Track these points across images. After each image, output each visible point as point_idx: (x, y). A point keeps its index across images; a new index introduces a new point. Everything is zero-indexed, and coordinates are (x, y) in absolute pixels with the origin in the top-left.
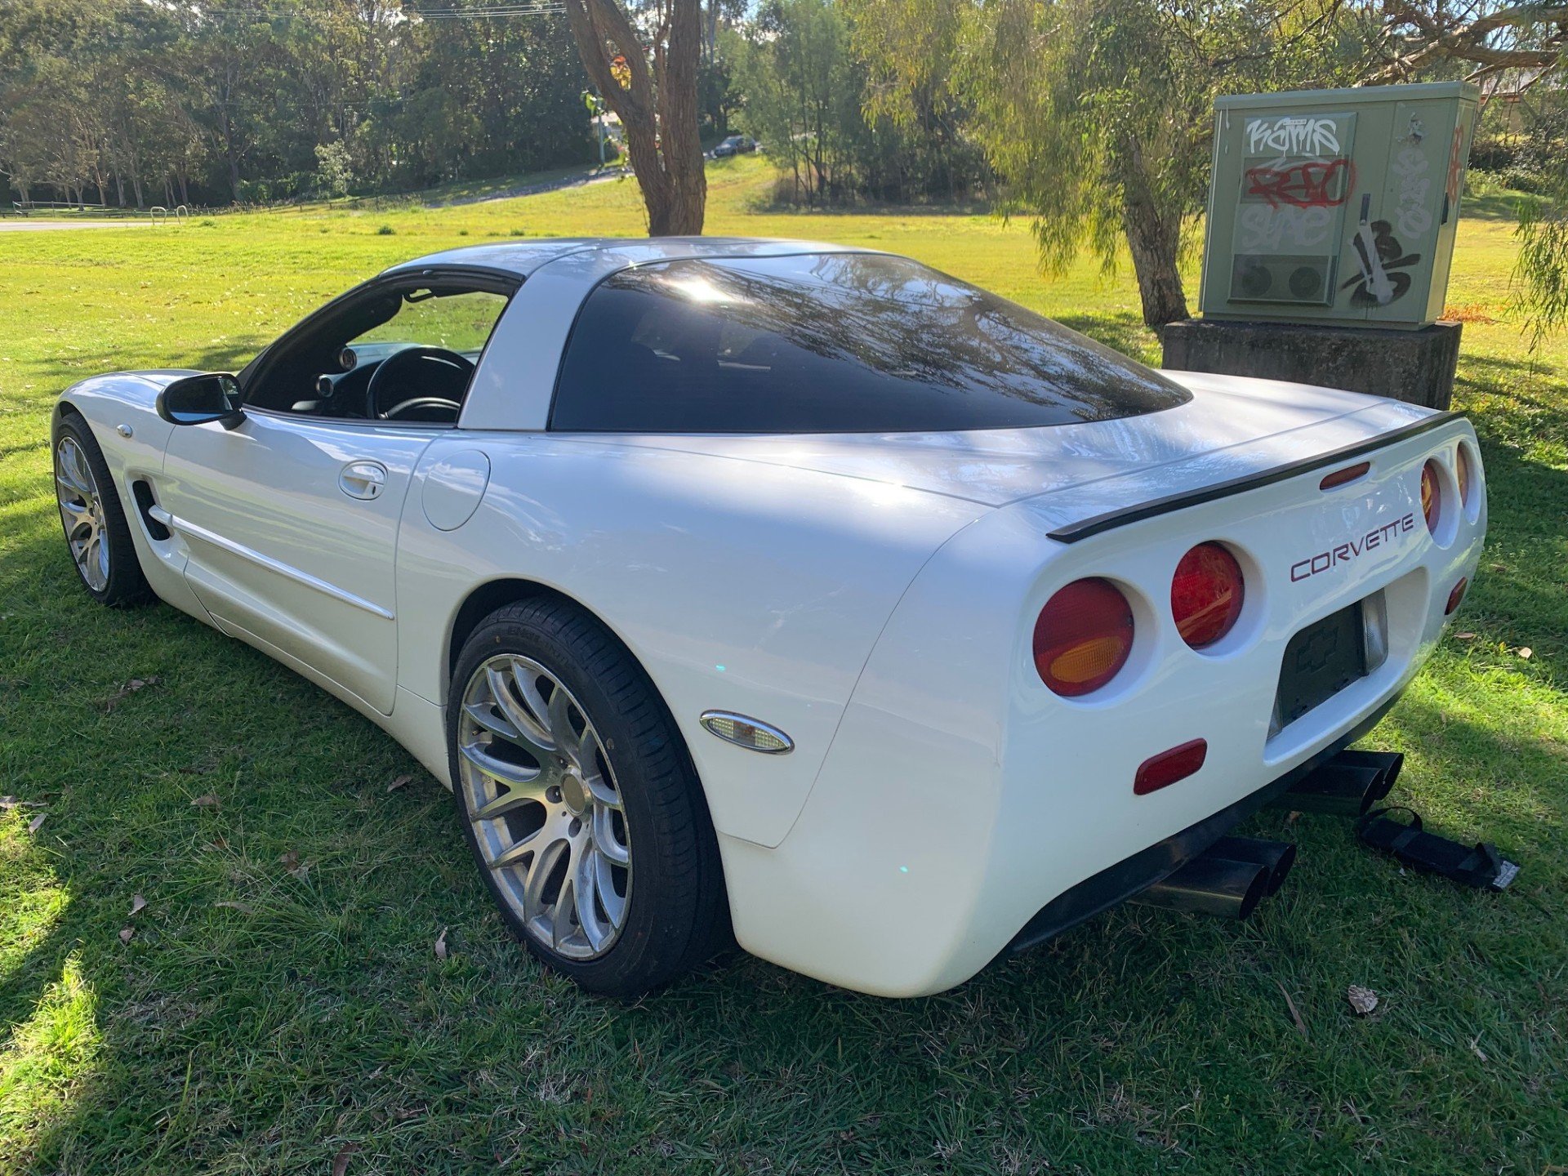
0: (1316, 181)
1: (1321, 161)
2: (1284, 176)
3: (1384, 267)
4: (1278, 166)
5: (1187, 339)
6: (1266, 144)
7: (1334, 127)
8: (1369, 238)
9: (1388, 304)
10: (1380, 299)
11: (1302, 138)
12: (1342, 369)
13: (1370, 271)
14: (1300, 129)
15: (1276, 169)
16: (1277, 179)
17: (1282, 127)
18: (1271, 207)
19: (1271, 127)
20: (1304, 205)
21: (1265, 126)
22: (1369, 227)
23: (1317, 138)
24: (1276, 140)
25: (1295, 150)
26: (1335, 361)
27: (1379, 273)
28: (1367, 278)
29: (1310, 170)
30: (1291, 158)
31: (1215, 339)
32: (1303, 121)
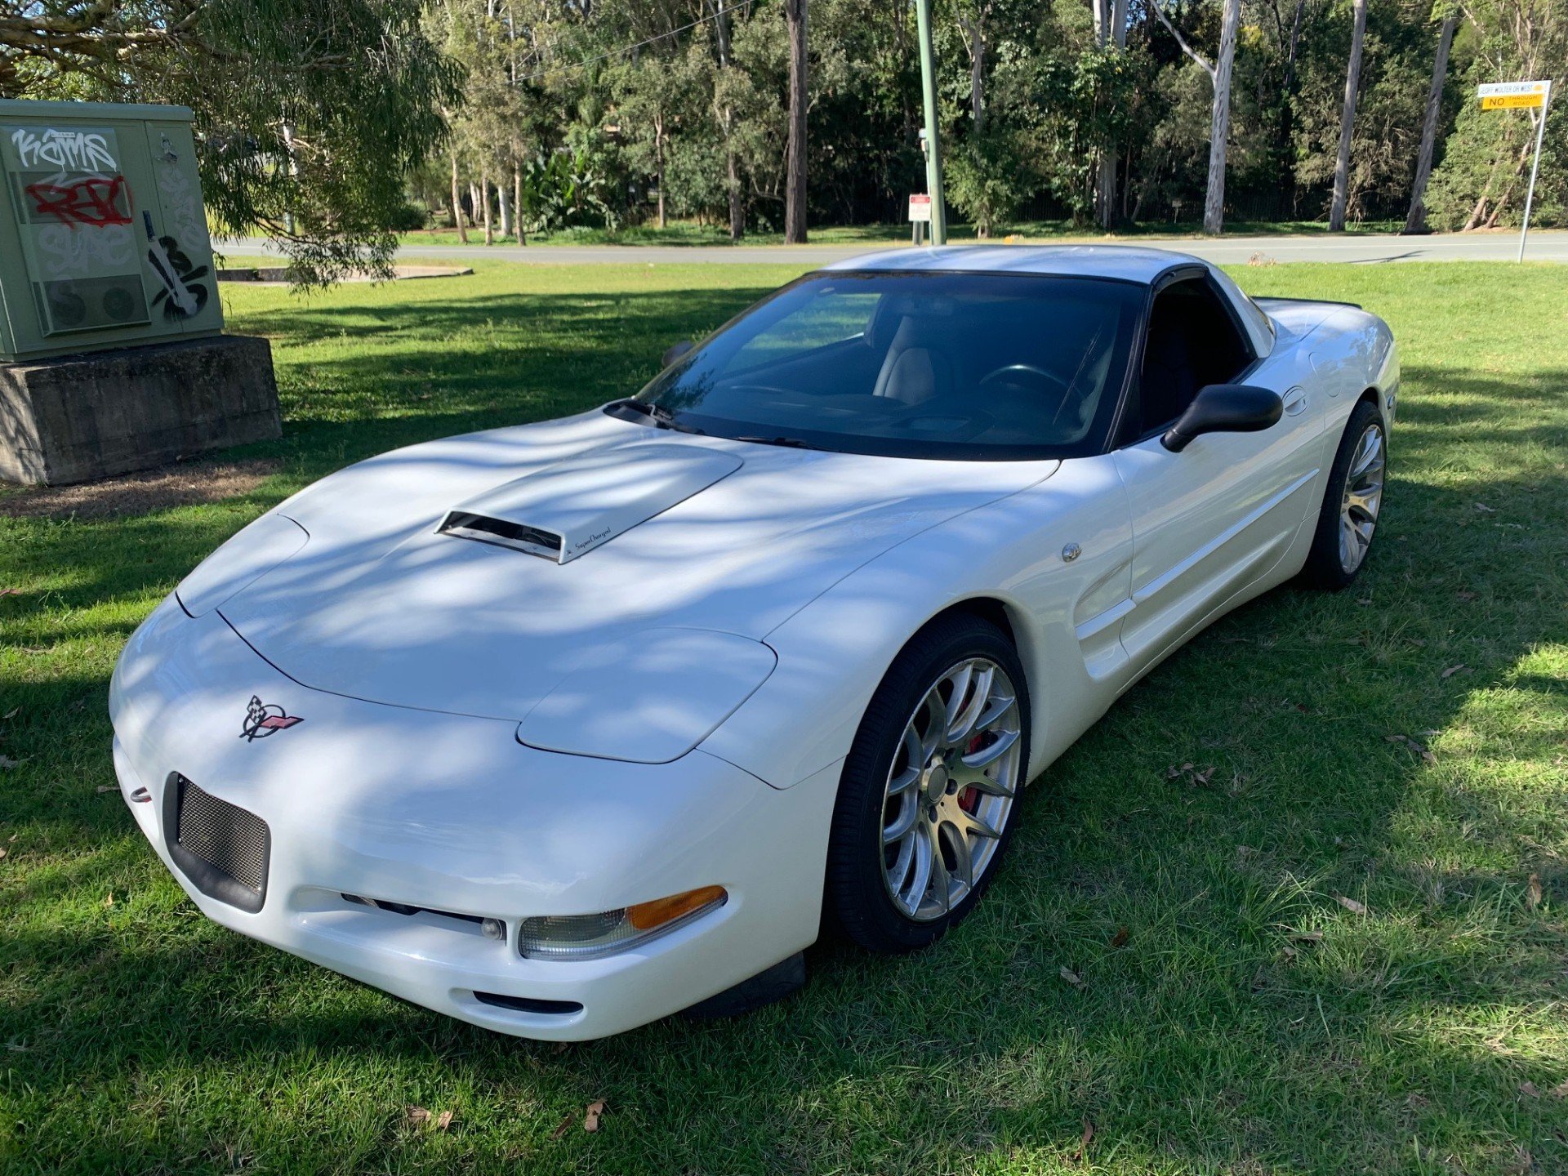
0: (104, 197)
1: (103, 178)
2: (71, 193)
3: (183, 280)
4: (61, 181)
5: (57, 383)
6: (39, 157)
7: (105, 143)
8: (162, 254)
9: (196, 314)
10: (188, 311)
11: (75, 152)
12: (217, 379)
13: (172, 286)
14: (70, 142)
15: (58, 185)
16: (64, 196)
17: (51, 139)
18: (66, 227)
19: (39, 138)
20: (101, 223)
21: (32, 137)
22: (157, 243)
23: (91, 153)
24: (50, 152)
25: (73, 165)
26: (208, 373)
27: (181, 287)
28: (171, 292)
29: (94, 186)
30: (71, 174)
31: (89, 376)
32: (71, 134)
